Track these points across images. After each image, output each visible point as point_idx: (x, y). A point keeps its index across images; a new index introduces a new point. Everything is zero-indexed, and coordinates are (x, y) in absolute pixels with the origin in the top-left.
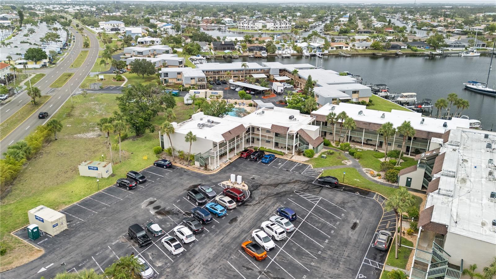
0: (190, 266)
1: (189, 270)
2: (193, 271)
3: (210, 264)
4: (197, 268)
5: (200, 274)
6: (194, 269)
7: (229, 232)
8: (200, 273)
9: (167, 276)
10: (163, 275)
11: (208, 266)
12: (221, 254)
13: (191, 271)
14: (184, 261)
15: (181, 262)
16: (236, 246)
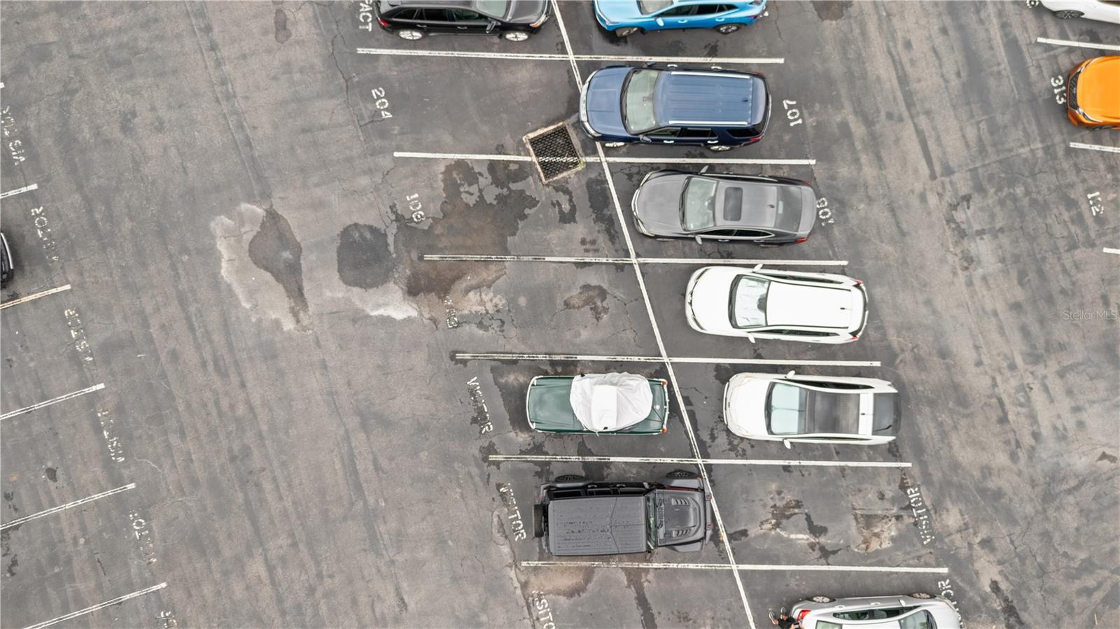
0: (1003, 420)
1: (1028, 441)
2: (1046, 431)
3: (1059, 332)
4: (1038, 397)
5: (1084, 416)
6: (1033, 418)
7: (903, 80)
8: (1077, 409)
9: (987, 543)
10: (970, 559)
11: (1062, 347)
12: (1033, 239)
13: (1036, 436)
14: (944, 417)
15: (944, 435)
16: (1033, 128)
